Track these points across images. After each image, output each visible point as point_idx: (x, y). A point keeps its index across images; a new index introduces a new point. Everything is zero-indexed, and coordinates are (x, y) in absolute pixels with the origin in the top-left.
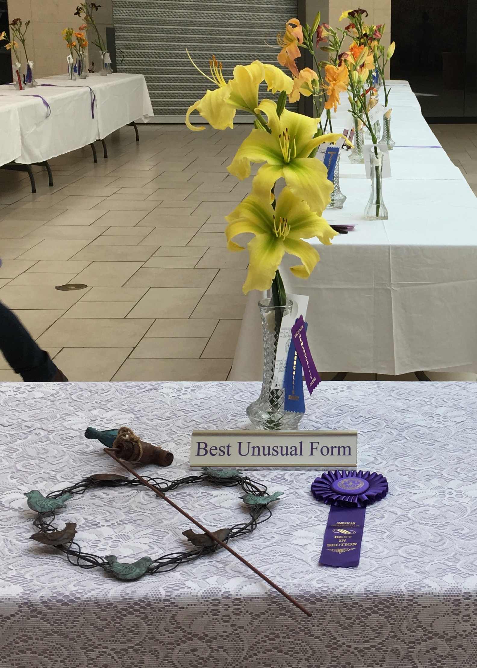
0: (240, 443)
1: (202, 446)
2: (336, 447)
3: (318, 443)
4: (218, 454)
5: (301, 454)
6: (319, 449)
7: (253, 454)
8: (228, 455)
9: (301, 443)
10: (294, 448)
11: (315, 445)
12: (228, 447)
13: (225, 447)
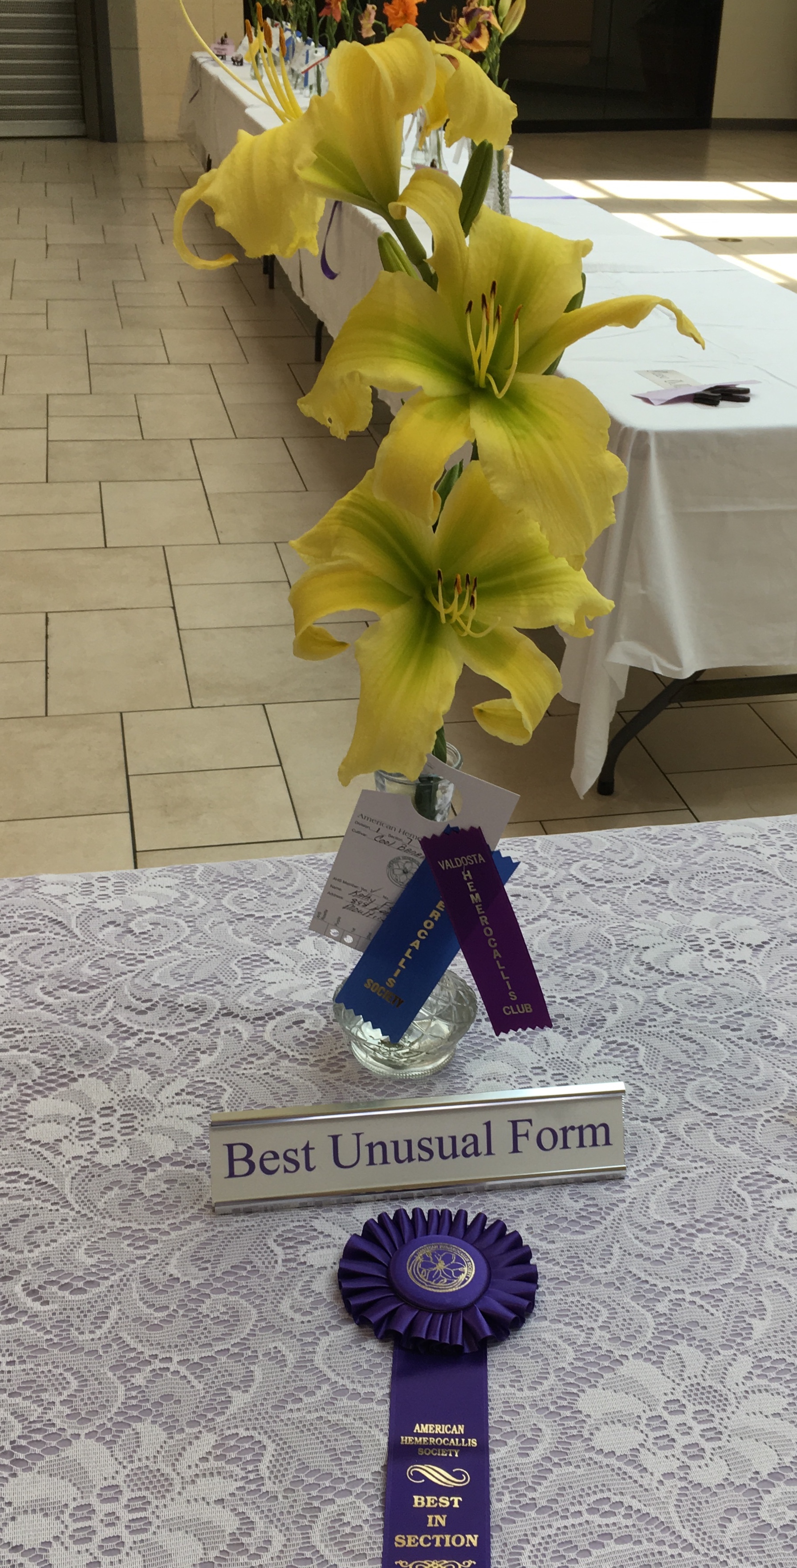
0: (335, 1138)
1: (240, 1152)
2: (573, 1128)
3: (530, 1121)
4: (281, 1169)
5: (489, 1152)
6: (533, 1136)
7: (371, 1162)
8: (309, 1168)
9: (488, 1124)
10: (470, 1140)
11: (522, 1128)
12: (307, 1149)
13: (299, 1152)
